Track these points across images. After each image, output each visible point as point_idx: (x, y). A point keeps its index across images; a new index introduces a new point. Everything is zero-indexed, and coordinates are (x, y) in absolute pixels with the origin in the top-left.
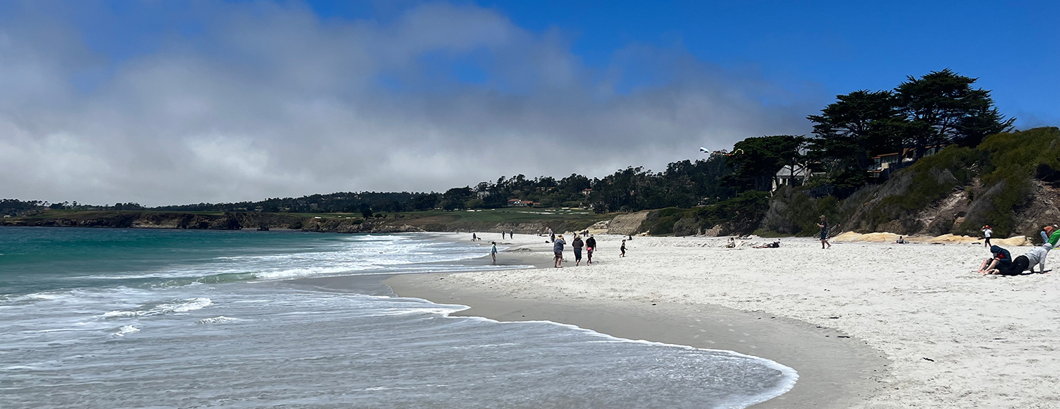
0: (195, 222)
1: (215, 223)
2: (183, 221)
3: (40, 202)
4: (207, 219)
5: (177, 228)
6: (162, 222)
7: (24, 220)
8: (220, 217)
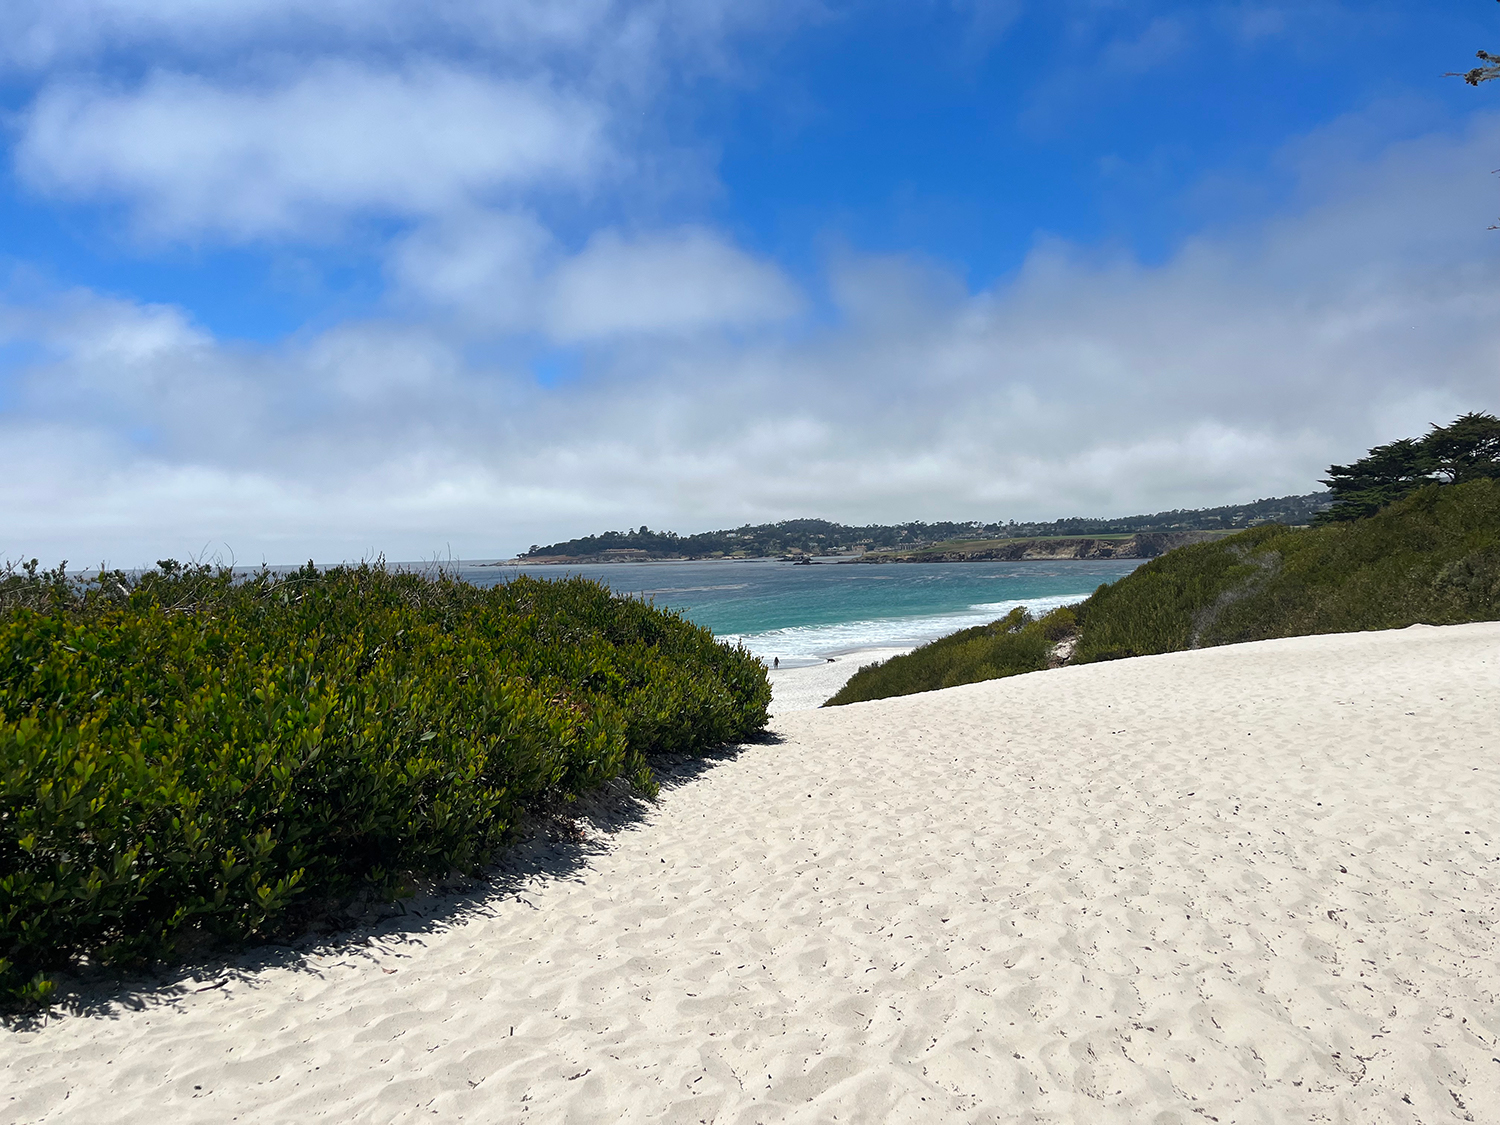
0: (1095, 550)
1: (1120, 550)
2: (1081, 549)
3: (975, 523)
4: (1110, 545)
5: (1074, 559)
6: (1057, 551)
7: (914, 555)
8: (1127, 541)
